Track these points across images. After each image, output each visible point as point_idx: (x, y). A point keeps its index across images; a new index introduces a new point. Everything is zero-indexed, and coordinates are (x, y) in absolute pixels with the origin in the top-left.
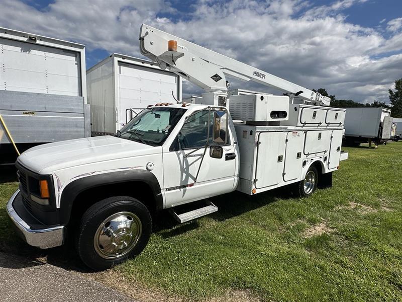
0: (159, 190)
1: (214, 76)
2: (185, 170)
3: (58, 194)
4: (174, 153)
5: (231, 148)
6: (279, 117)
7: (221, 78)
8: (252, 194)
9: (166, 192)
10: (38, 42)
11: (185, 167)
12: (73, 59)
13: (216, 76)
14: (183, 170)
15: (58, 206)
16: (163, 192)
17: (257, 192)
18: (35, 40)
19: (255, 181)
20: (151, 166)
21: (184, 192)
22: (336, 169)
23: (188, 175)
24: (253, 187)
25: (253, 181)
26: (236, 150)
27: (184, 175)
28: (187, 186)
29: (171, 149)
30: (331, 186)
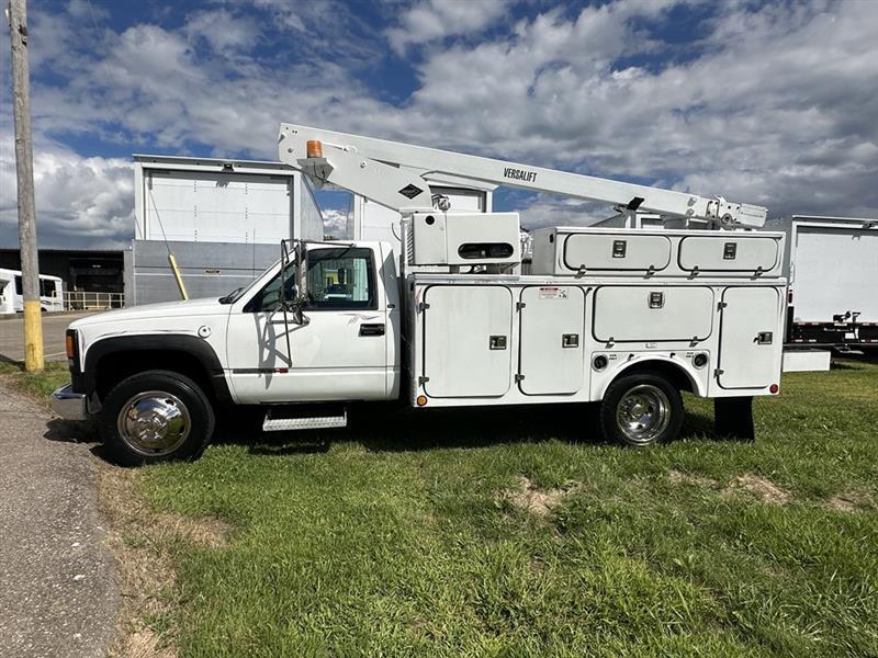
0: (221, 371)
1: (405, 189)
2: (268, 342)
3: (83, 354)
4: (251, 315)
5: (382, 315)
6: (488, 256)
7: (421, 192)
8: (416, 406)
9: (233, 375)
10: (236, 170)
11: (267, 338)
12: (284, 187)
13: (410, 187)
14: (262, 344)
15: (83, 370)
16: (227, 375)
17: (431, 403)
18: (231, 168)
19: (423, 380)
20: (205, 330)
21: (268, 381)
22: (767, 392)
23: (274, 353)
24: (419, 392)
25: (417, 379)
26: (389, 320)
27: (266, 352)
28: (275, 371)
29: (246, 310)
30: (752, 438)
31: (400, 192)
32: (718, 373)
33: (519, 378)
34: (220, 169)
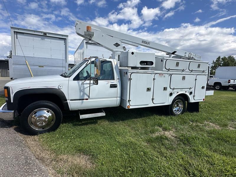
0: (66, 100)
1: (115, 44)
2: (82, 90)
3: (12, 96)
4: (76, 82)
5: (116, 82)
7: (120, 45)
8: (127, 108)
9: (70, 101)
10: (47, 35)
11: (82, 88)
12: (63, 42)
14: (81, 91)
15: (12, 102)
16: (68, 101)
18: (46, 34)
19: (129, 101)
20: (60, 87)
21: (82, 102)
22: (202, 101)
23: (84, 94)
24: (128, 104)
25: (127, 101)
26: (118, 83)
27: (82, 93)
28: (84, 99)
29: (74, 79)
30: (198, 111)
31: (114, 45)
32: (194, 96)
33: (153, 99)
34: (42, 34)
